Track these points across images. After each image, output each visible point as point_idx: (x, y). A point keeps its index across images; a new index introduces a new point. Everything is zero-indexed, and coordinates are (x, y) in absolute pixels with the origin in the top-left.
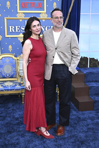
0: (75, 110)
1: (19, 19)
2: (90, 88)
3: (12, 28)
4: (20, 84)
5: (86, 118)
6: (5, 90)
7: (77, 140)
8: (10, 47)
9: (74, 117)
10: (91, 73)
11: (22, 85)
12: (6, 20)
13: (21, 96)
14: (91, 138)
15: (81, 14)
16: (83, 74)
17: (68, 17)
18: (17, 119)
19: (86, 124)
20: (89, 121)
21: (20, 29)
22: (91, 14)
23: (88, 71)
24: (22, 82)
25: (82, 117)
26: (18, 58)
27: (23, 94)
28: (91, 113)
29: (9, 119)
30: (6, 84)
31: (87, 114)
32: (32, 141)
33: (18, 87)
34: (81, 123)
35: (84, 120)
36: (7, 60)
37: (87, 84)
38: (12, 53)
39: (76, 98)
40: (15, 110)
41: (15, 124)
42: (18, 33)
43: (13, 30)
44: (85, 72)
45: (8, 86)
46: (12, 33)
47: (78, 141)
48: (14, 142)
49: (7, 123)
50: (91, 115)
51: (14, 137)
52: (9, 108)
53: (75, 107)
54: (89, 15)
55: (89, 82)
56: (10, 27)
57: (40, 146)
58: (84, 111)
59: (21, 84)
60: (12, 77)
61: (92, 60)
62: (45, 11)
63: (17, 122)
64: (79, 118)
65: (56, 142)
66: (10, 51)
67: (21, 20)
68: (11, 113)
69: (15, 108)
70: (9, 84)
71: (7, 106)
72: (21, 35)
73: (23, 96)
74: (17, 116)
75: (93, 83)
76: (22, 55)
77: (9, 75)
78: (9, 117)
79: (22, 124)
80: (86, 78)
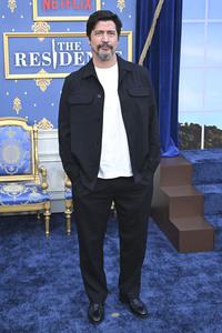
0: (170, 251)
1: (36, 37)
2: (205, 198)
3: (21, 56)
4: (40, 189)
5: (194, 269)
6: (5, 203)
7: (172, 321)
8: (17, 102)
9: (168, 266)
10: (207, 162)
11: (44, 192)
12: (6, 39)
13: (43, 217)
14: (205, 318)
15: (183, 21)
16: (188, 164)
17: (153, 29)
18: (32, 271)
19: (194, 284)
20: (203, 276)
21: (40, 59)
22: (206, 21)
23: (200, 157)
24: (44, 185)
25: (185, 266)
26: (35, 129)
27: (48, 213)
28: (207, 258)
29: (14, 271)
30: (7, 189)
31: (199, 259)
32: (67, 323)
33: (35, 195)
34: (183, 282)
35: (191, 275)
36: (11, 133)
37: (199, 187)
38: (21, 115)
40: (28, 250)
41: (28, 284)
42: (36, 70)
43: (24, 63)
44: (193, 161)
45: (14, 195)
46: (21, 69)
47: (176, 323)
48: (23, 325)
49: (9, 281)
50: (207, 263)
51: (24, 312)
52: (14, 246)
53: (169, 244)
54: (203, 23)
55: (202, 183)
56: (17, 55)
58: (193, 252)
59: (43, 189)
60: (21, 173)
61: (211, 130)
63: (32, 278)
64: (180, 269)
65: (124, 325)
66: (17, 110)
67: (41, 39)
68: (19, 256)
69: (28, 246)
70: (14, 190)
71: (10, 240)
72: (43, 74)
73: (48, 218)
74: (32, 263)
75: (213, 186)
76: (44, 120)
77: (15, 168)
78: (14, 266)
79: (43, 282)
80: (197, 174)
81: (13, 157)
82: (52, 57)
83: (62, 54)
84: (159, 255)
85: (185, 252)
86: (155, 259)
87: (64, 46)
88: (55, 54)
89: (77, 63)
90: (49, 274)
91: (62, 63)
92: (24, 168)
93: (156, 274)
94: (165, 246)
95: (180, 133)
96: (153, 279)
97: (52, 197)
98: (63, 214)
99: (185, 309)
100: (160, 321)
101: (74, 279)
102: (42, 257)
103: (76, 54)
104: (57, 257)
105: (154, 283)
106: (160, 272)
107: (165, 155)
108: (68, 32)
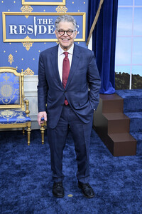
0: (108, 155)
1: (24, 15)
2: (131, 121)
3: (13, 28)
4: (25, 114)
5: (123, 167)
6: (2, 123)
7: (107, 200)
8: (11, 57)
9: (106, 165)
10: (133, 98)
11: (27, 116)
13: (26, 132)
14: (128, 198)
15: (121, 6)
16: (120, 99)
18: (18, 167)
19: (122, 176)
20: (128, 171)
21: (26, 29)
22: (134, 6)
23: (128, 95)
24: (27, 111)
25: (117, 165)
26: (22, 75)
27: (29, 130)
28: (131, 160)
30: (3, 113)
31: (126, 161)
32: (39, 200)
33: (21, 118)
34: (115, 175)
35: (121, 170)
36: (6, 77)
37: (127, 114)
38: (13, 66)
39: (109, 135)
40: (16, 153)
41: (14, 175)
42: (23, 36)
43: (15, 32)
44: (124, 97)
45: (7, 117)
46: (14, 36)
47: (109, 201)
48: (10, 201)
49: (3, 173)
50: (131, 163)
51: (12, 194)
52: (7, 151)
53: (107, 150)
54: (132, 8)
55: (129, 111)
56: (11, 27)
57: (50, 208)
58: (122, 156)
59: (27, 114)
60: (12, 103)
61: (136, 77)
62: (64, 3)
63: (18, 171)
64: (113, 167)
65: (76, 202)
66: (11, 62)
67: (27, 17)
68: (10, 157)
69: (16, 151)
70: (8, 114)
71: (5, 147)
72: (28, 39)
73: (29, 133)
74: (18, 162)
75: (136, 113)
76: (28, 69)
77: (9, 100)
78: (7, 163)
79: (25, 174)
80: (126, 105)
81: (8, 93)
82: (33, 29)
83: (40, 27)
84: (100, 157)
85: (118, 156)
86: (98, 160)
87: (42, 22)
88: (36, 27)
89: (50, 32)
90: (29, 169)
91: (40, 32)
92: (14, 100)
93: (98, 170)
94: (104, 152)
95: (116, 79)
96: (96, 173)
97: (32, 119)
98: (39, 131)
99: (115, 192)
100: (99, 200)
101: (45, 173)
102: (24, 158)
103: (50, 27)
104: (35, 158)
105: (96, 175)
106: (100, 168)
107: (106, 92)
108: (44, 13)
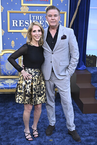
0: (79, 113)
1: (22, 13)
2: (96, 89)
3: (15, 22)
5: (89, 121)
6: (6, 88)
8: (13, 42)
9: (77, 119)
12: (8, 13)
16: (89, 73)
18: (16, 119)
20: (92, 124)
21: (24, 23)
23: (95, 71)
25: (85, 119)
28: (95, 116)
29: (8, 118)
30: (7, 82)
31: (91, 117)
35: (87, 124)
37: (94, 84)
39: (81, 99)
40: (15, 109)
41: (13, 125)
42: (22, 28)
43: (16, 25)
44: (92, 72)
45: (9, 85)
46: (15, 28)
49: (5, 123)
50: (95, 119)
52: (9, 107)
53: (79, 109)
55: (95, 82)
56: (14, 21)
60: (13, 75)
62: (51, 4)
63: (16, 122)
64: (82, 121)
66: (13, 47)
67: (25, 14)
68: (11, 112)
69: (15, 108)
70: (10, 82)
71: (7, 105)
72: (25, 30)
74: (16, 116)
77: (11, 72)
78: (8, 116)
79: (20, 124)
80: (93, 78)
82: (29, 23)
83: (34, 21)
85: (86, 113)
87: (35, 18)
88: (31, 21)
92: (15, 73)
95: (87, 59)
99: (83, 139)
102: (20, 113)
103: (41, 21)
107: (79, 69)
108: (37, 11)
